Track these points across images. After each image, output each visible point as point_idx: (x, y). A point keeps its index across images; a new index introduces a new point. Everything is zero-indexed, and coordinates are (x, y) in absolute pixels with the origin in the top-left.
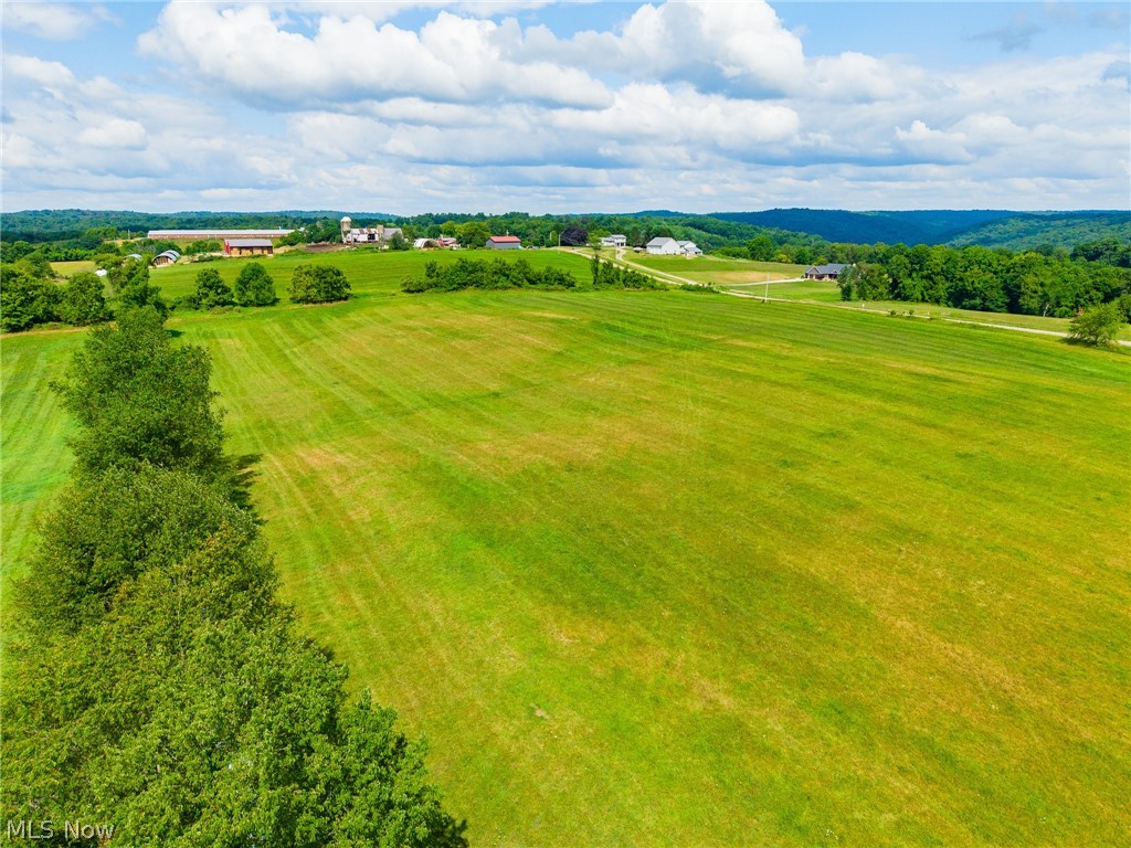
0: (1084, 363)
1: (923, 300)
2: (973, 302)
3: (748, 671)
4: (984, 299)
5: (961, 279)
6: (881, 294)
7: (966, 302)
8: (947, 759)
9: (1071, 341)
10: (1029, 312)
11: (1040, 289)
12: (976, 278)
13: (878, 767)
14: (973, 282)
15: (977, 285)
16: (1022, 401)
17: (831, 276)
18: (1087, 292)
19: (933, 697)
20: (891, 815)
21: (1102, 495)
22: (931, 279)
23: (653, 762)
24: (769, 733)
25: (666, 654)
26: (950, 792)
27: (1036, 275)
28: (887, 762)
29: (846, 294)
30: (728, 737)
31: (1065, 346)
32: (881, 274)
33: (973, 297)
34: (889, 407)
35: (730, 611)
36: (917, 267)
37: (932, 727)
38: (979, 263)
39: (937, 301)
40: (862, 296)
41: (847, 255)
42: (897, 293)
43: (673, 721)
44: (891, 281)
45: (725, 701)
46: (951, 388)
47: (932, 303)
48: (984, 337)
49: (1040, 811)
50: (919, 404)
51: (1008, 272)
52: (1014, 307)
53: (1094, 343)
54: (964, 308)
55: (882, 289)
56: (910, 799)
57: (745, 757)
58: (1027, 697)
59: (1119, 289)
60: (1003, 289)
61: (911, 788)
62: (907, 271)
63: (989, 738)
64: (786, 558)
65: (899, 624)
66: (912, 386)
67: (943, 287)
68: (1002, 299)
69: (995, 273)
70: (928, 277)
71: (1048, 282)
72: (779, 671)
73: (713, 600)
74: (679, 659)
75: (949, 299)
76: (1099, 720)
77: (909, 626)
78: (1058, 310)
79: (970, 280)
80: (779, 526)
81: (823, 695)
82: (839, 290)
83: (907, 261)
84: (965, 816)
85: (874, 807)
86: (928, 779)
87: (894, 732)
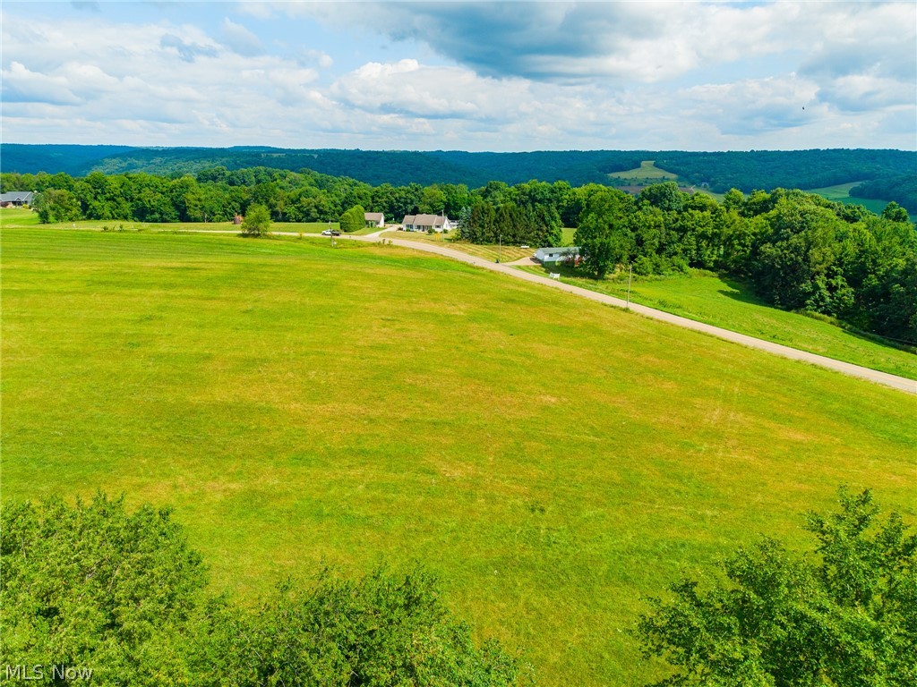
0: (262, 248)
1: (113, 218)
2: (153, 216)
3: (233, 465)
4: (161, 214)
5: (139, 199)
6: (76, 215)
7: (148, 217)
8: (362, 452)
9: (244, 236)
10: (196, 220)
11: (198, 203)
12: (150, 198)
13: (339, 471)
14: (149, 201)
15: (153, 203)
16: (252, 274)
17: (14, 203)
18: (230, 204)
19: (337, 432)
20: (361, 486)
21: (332, 315)
22: (114, 200)
23: (221, 536)
24: (273, 487)
25: (168, 483)
26: (376, 464)
27: (193, 194)
28: (340, 467)
29: (44, 218)
30: (253, 502)
31: (242, 239)
32: (71, 198)
33: (153, 213)
34: (171, 292)
35: (189, 441)
36: (99, 191)
37: (347, 443)
38: (148, 185)
39: (126, 218)
40: (58, 218)
41: (15, 184)
42: (89, 213)
43: (211, 512)
44: (79, 203)
45: (233, 486)
46: (203, 273)
47: (121, 219)
48: (187, 240)
49: (411, 452)
50: (191, 287)
51: (172, 192)
52: (184, 217)
53: (259, 235)
54: (148, 221)
55: (75, 211)
56: (364, 476)
57: (271, 503)
58: (373, 413)
59: (248, 200)
60: (173, 205)
61: (360, 471)
62: (93, 195)
63: (371, 435)
64: (195, 399)
65: (292, 407)
66: (174, 276)
67: (127, 207)
68: (174, 213)
69: (163, 193)
70: (112, 199)
71: (203, 197)
72: (251, 456)
73: (170, 440)
74: (181, 480)
75: (133, 216)
76: (405, 408)
77: (298, 405)
78: (215, 218)
79: (147, 199)
80: (172, 382)
81: (284, 456)
82: (36, 215)
83: (90, 186)
84: (389, 469)
85: (351, 487)
86: (364, 464)
87: (333, 455)
